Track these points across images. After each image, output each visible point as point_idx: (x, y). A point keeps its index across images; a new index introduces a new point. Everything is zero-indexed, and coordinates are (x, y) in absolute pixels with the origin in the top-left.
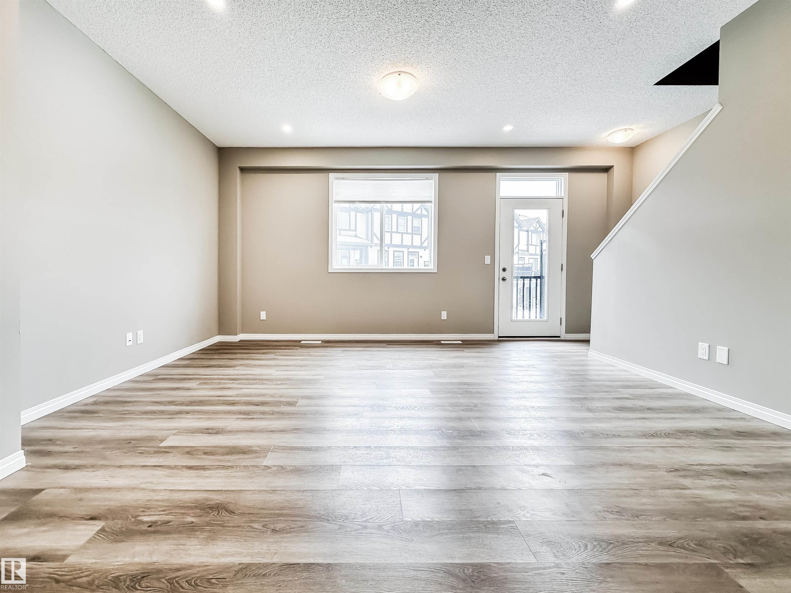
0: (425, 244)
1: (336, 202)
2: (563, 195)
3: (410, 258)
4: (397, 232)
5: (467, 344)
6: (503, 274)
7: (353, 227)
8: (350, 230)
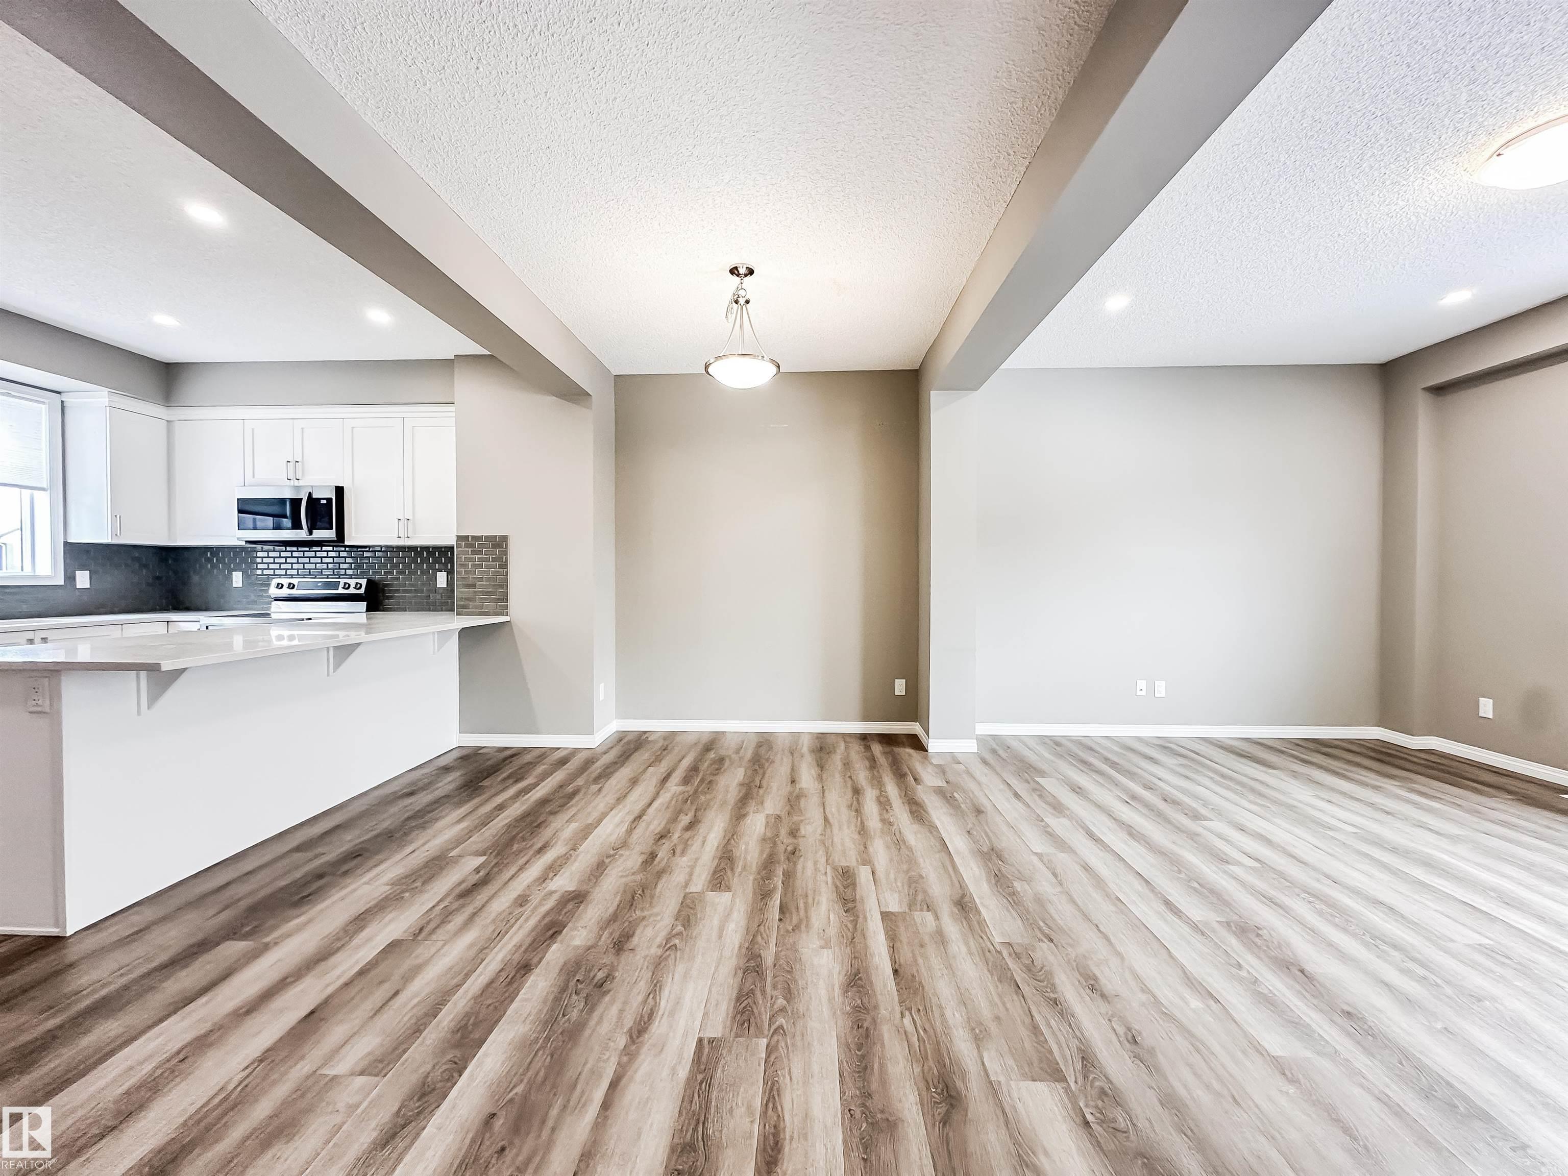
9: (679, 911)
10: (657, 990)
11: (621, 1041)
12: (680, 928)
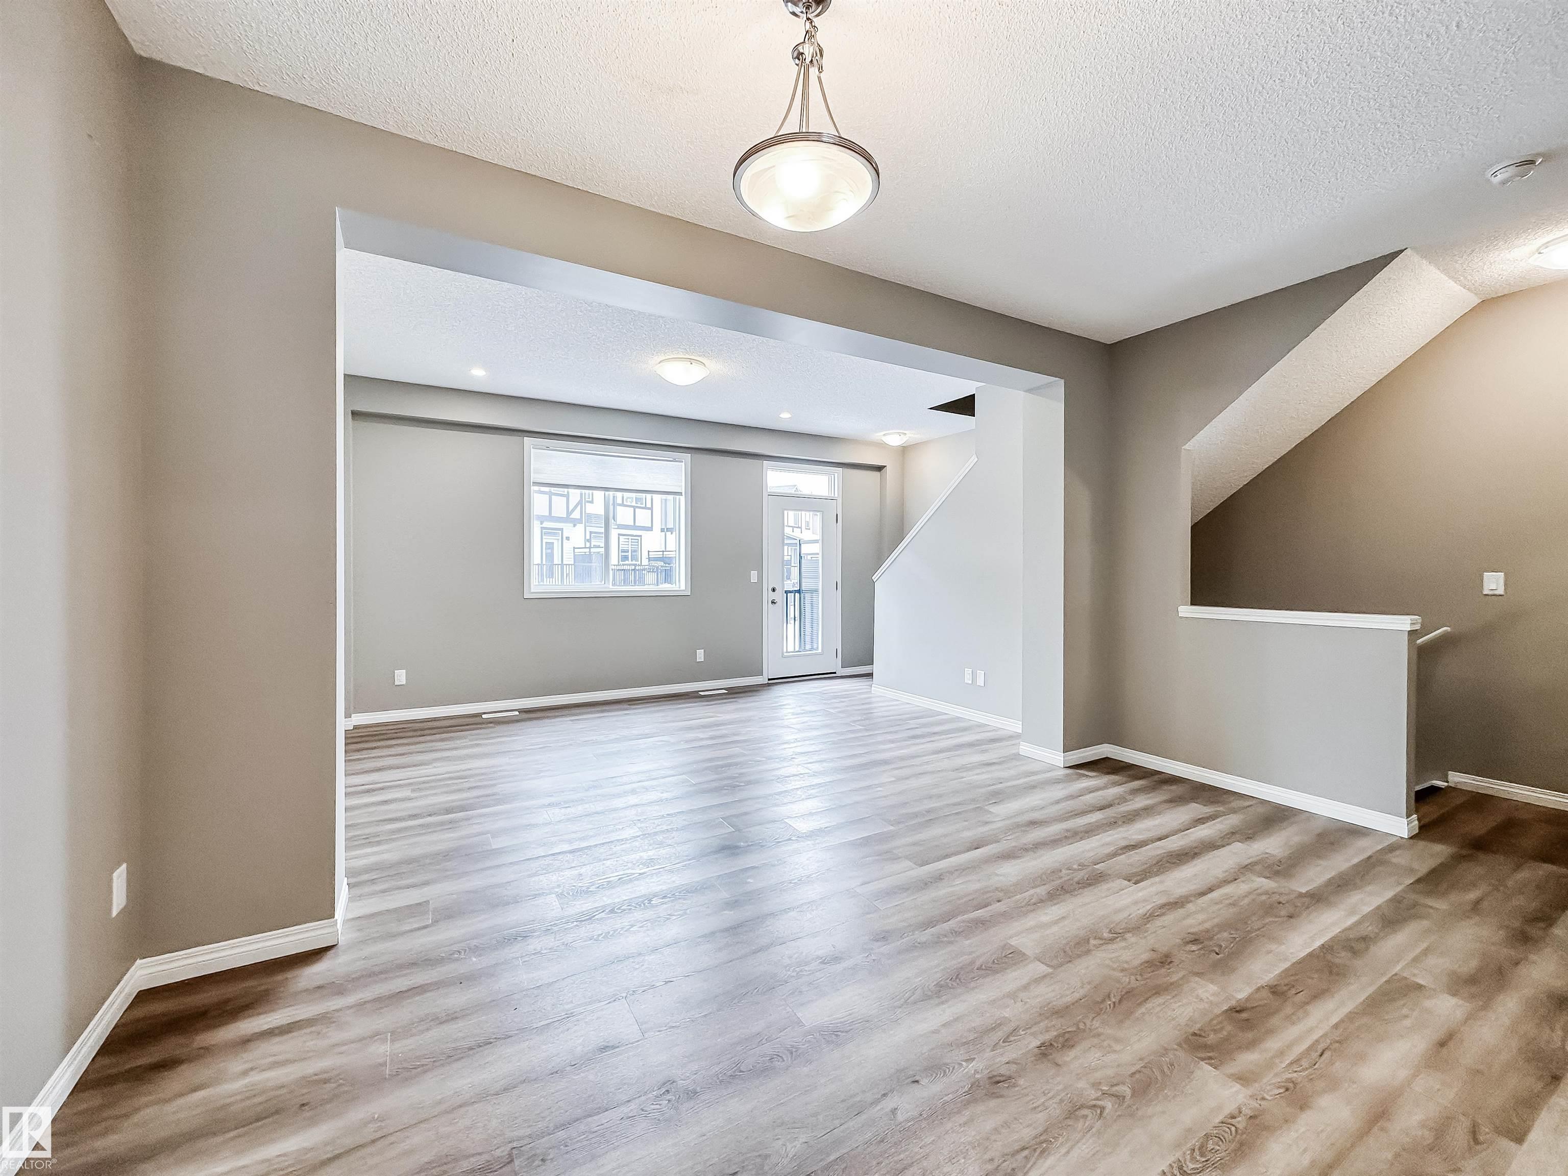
0: (576, 515)
1: (535, 484)
2: (836, 495)
3: (544, 541)
5: (734, 693)
6: (772, 596)
9: (1079, 956)
10: (1148, 914)
11: (1191, 907)
12: (1092, 942)
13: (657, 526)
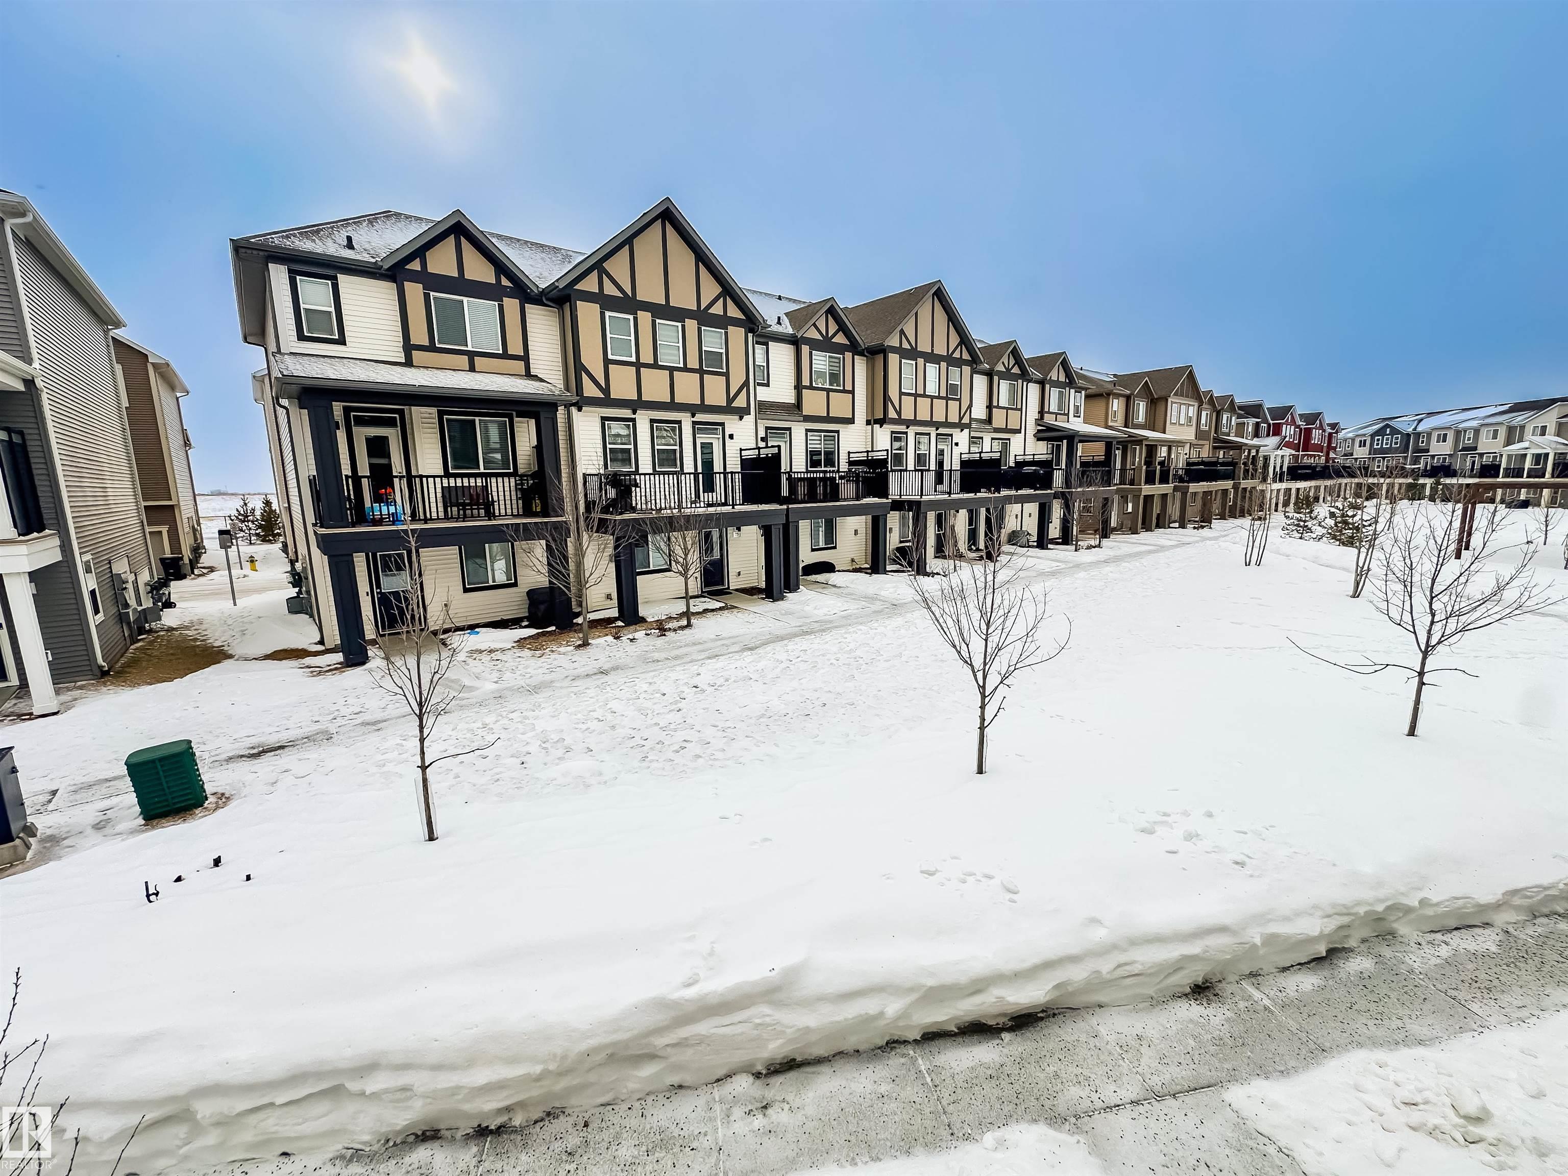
0: (740, 402)
4: (655, 366)
7: (516, 348)
8: (505, 355)
13: (861, 415)
